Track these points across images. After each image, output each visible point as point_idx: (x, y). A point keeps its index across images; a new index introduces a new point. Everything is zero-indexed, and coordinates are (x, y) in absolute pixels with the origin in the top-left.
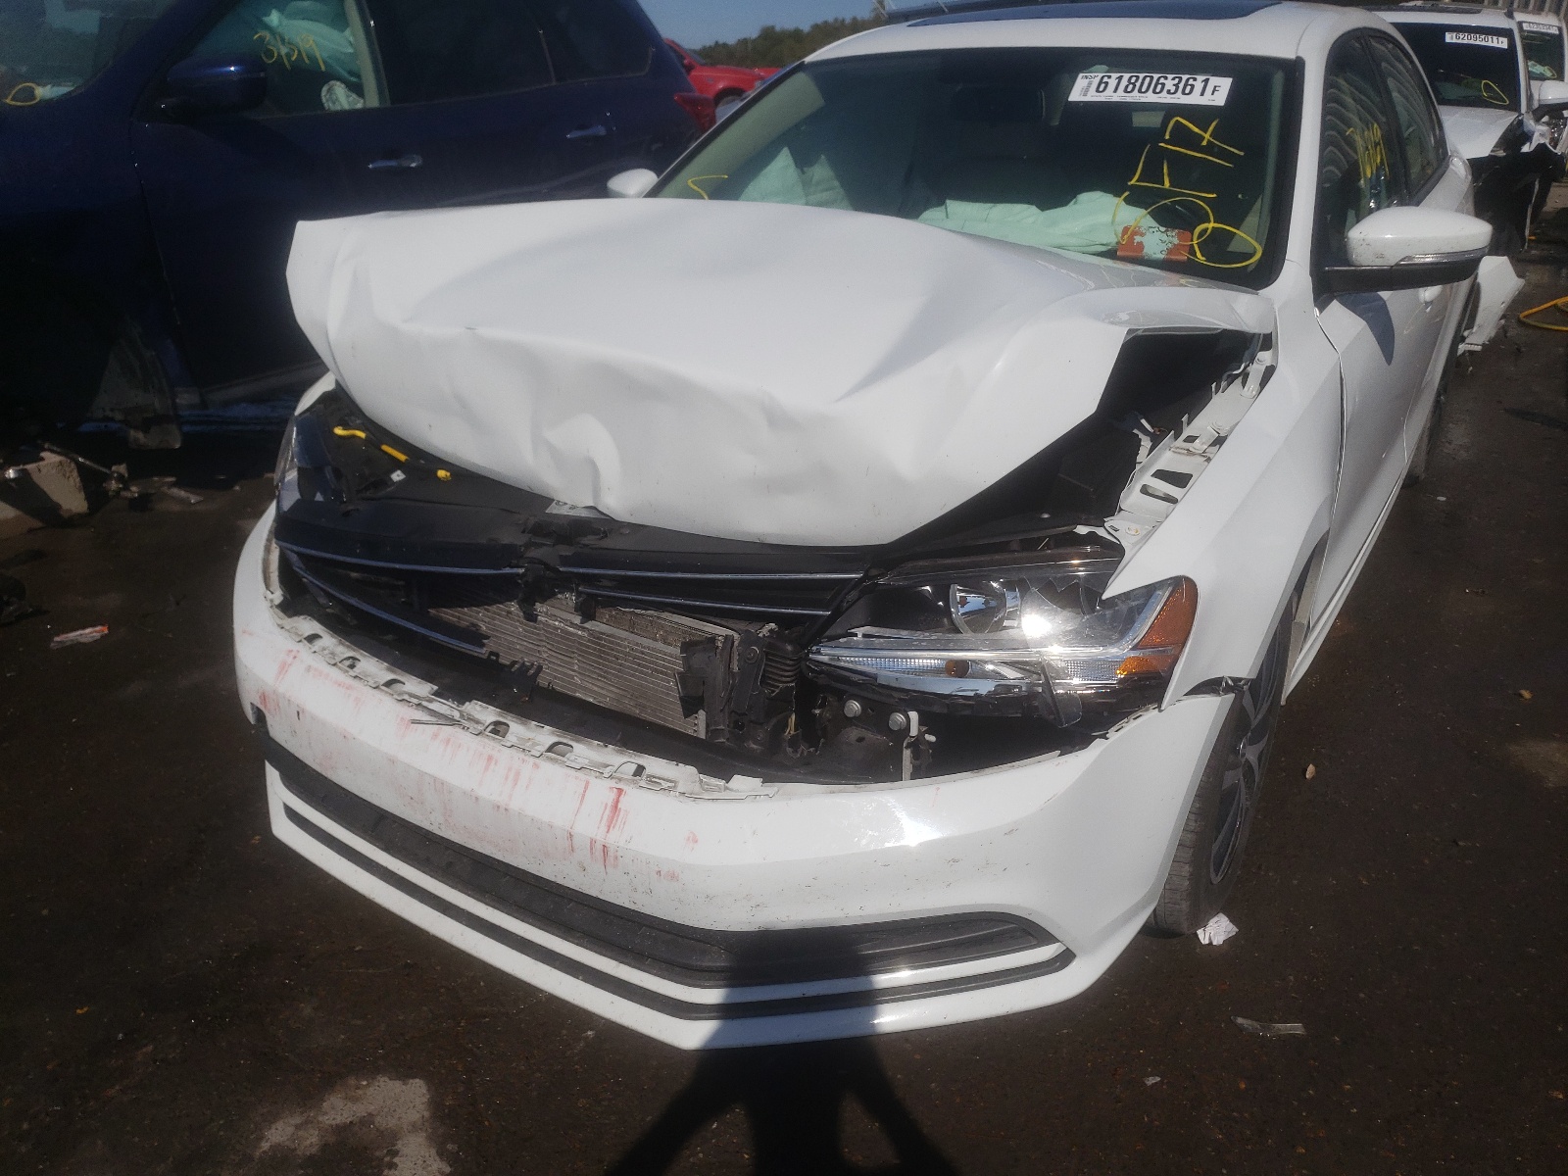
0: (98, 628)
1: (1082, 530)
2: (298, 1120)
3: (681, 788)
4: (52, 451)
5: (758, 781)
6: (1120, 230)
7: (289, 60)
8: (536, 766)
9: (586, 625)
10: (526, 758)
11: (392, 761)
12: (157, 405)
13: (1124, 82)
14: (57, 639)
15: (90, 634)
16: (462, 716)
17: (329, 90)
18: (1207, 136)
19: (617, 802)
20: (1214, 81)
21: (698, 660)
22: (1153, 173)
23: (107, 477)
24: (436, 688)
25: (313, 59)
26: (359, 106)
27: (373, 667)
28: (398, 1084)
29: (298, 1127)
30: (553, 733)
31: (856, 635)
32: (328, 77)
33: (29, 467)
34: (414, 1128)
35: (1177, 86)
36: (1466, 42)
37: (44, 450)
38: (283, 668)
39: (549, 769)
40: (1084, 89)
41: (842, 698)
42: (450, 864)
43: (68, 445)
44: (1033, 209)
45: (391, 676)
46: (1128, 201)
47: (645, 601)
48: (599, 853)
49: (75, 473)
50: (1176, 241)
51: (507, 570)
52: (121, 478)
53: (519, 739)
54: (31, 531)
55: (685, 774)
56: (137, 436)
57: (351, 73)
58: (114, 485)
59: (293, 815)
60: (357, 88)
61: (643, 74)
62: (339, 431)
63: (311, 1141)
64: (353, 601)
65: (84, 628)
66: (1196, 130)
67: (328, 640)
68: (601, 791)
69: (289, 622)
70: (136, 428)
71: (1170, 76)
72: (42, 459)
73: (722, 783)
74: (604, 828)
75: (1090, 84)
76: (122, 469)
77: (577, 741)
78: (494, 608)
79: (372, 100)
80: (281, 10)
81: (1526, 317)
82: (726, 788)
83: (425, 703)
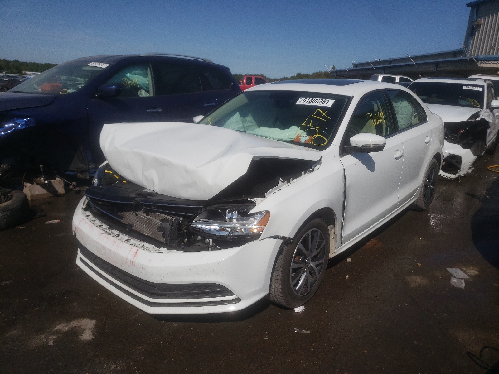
0: (58, 220)
1: (249, 199)
2: (65, 325)
3: (150, 250)
4: (59, 178)
5: (166, 249)
6: (296, 135)
7: (130, 85)
8: (123, 244)
9: (147, 217)
10: (121, 242)
11: (96, 242)
12: (85, 167)
13: (310, 100)
14: (47, 222)
15: (55, 221)
16: (111, 233)
17: (140, 92)
18: (324, 114)
19: (137, 252)
20: (331, 101)
21: (164, 224)
22: (308, 123)
23: (70, 185)
24: (109, 227)
25: (136, 84)
26: (148, 96)
27: (98, 222)
28: (89, 321)
29: (64, 326)
30: (128, 237)
31: (201, 221)
32: (141, 88)
33: (52, 181)
34: (89, 329)
35: (321, 102)
36: (469, 89)
37: (57, 177)
38: (80, 222)
39: (126, 245)
40: (301, 102)
41: (198, 235)
42: (107, 268)
43: (62, 176)
44: (279, 130)
45: (101, 224)
46: (301, 129)
47: (159, 211)
48: (132, 263)
49: (63, 183)
50: (308, 138)
51: (130, 202)
52: (73, 185)
53: (121, 238)
54: (50, 197)
55: (152, 247)
56: (79, 175)
57: (147, 88)
58: (71, 187)
59: (81, 259)
60: (148, 92)
61: (229, 89)
62: (106, 171)
63: (66, 329)
64: (98, 208)
65: (54, 220)
66: (322, 112)
67: (91, 216)
68: (134, 249)
69: (84, 212)
70: (79, 173)
71: (321, 99)
72: (56, 179)
73: (158, 249)
74: (133, 258)
75: (302, 100)
76: (74, 183)
77: (132, 239)
78: (130, 212)
79: (151, 94)
80: (130, 73)
81: (489, 168)
82: (159, 250)
83: (105, 230)
